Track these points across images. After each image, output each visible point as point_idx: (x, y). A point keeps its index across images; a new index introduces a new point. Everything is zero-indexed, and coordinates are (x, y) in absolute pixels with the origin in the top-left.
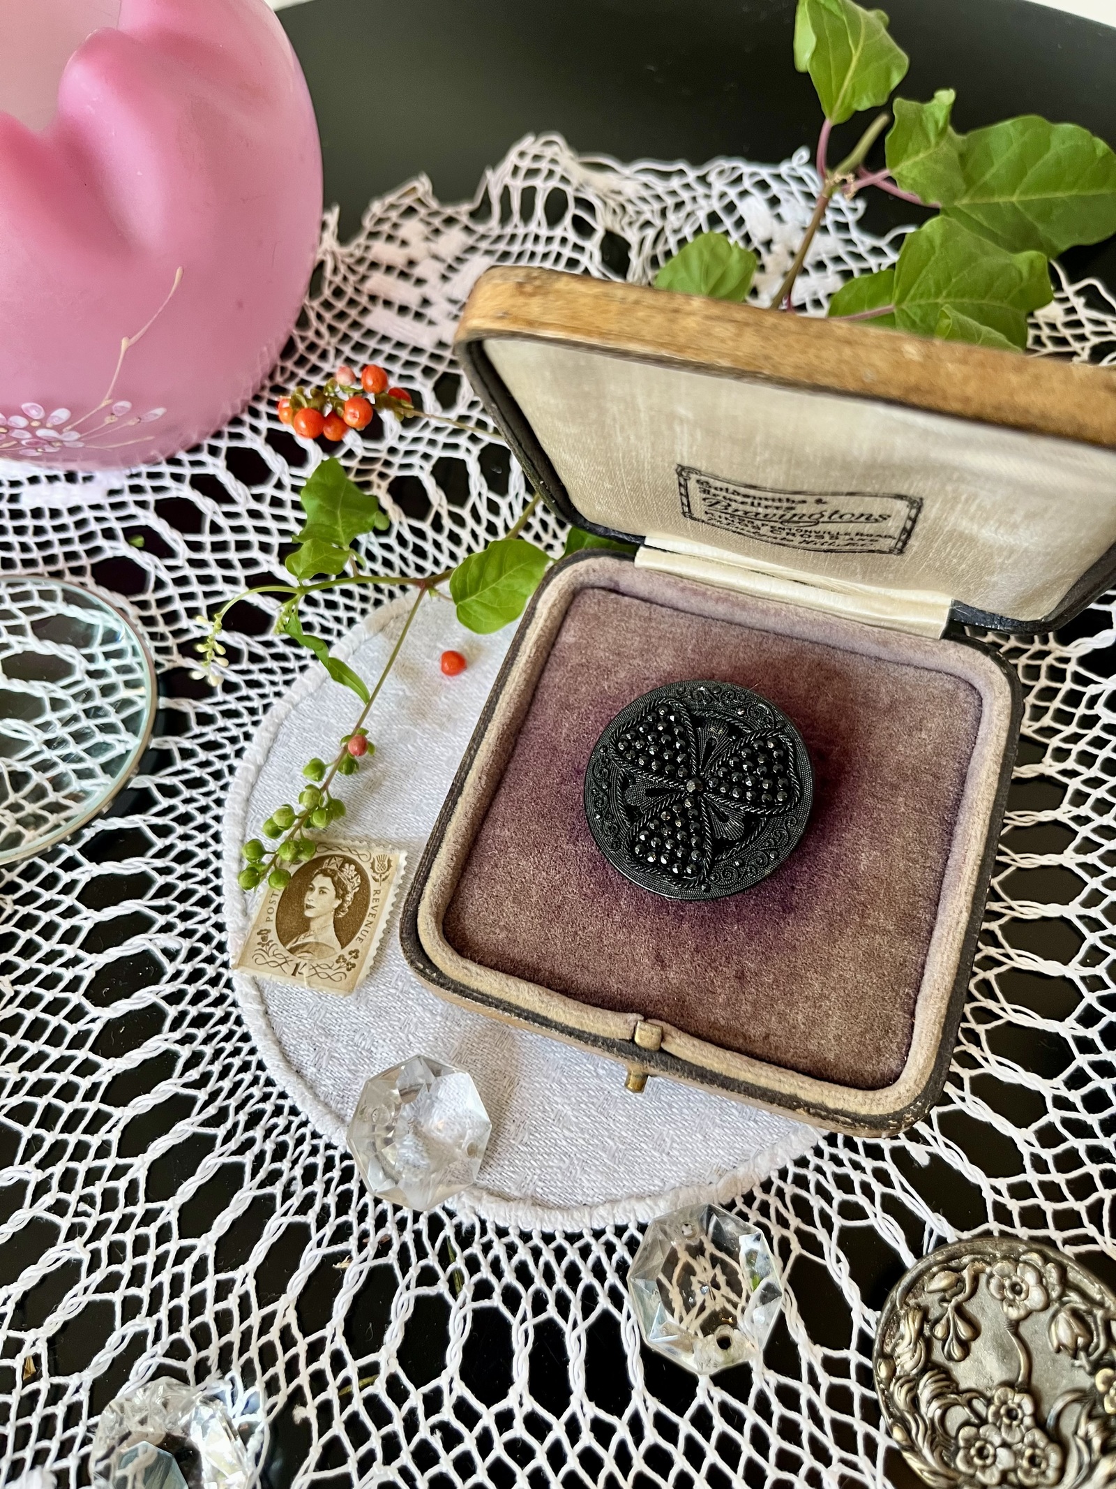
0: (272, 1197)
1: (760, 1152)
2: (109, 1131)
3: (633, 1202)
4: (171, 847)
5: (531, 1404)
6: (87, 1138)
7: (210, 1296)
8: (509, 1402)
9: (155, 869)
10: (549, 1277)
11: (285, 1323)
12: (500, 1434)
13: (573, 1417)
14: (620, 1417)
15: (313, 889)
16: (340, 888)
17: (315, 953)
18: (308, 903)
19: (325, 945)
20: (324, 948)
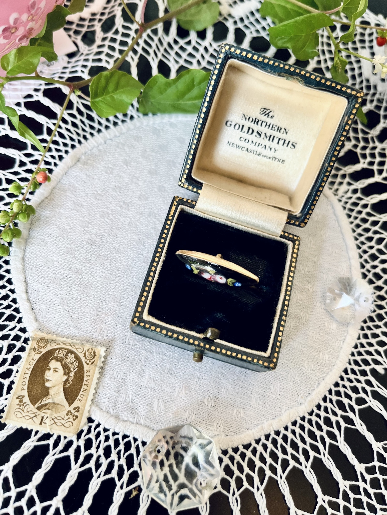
15: (49, 369)
16: (66, 369)
17: (53, 410)
18: (47, 378)
19: (58, 404)
20: (58, 406)
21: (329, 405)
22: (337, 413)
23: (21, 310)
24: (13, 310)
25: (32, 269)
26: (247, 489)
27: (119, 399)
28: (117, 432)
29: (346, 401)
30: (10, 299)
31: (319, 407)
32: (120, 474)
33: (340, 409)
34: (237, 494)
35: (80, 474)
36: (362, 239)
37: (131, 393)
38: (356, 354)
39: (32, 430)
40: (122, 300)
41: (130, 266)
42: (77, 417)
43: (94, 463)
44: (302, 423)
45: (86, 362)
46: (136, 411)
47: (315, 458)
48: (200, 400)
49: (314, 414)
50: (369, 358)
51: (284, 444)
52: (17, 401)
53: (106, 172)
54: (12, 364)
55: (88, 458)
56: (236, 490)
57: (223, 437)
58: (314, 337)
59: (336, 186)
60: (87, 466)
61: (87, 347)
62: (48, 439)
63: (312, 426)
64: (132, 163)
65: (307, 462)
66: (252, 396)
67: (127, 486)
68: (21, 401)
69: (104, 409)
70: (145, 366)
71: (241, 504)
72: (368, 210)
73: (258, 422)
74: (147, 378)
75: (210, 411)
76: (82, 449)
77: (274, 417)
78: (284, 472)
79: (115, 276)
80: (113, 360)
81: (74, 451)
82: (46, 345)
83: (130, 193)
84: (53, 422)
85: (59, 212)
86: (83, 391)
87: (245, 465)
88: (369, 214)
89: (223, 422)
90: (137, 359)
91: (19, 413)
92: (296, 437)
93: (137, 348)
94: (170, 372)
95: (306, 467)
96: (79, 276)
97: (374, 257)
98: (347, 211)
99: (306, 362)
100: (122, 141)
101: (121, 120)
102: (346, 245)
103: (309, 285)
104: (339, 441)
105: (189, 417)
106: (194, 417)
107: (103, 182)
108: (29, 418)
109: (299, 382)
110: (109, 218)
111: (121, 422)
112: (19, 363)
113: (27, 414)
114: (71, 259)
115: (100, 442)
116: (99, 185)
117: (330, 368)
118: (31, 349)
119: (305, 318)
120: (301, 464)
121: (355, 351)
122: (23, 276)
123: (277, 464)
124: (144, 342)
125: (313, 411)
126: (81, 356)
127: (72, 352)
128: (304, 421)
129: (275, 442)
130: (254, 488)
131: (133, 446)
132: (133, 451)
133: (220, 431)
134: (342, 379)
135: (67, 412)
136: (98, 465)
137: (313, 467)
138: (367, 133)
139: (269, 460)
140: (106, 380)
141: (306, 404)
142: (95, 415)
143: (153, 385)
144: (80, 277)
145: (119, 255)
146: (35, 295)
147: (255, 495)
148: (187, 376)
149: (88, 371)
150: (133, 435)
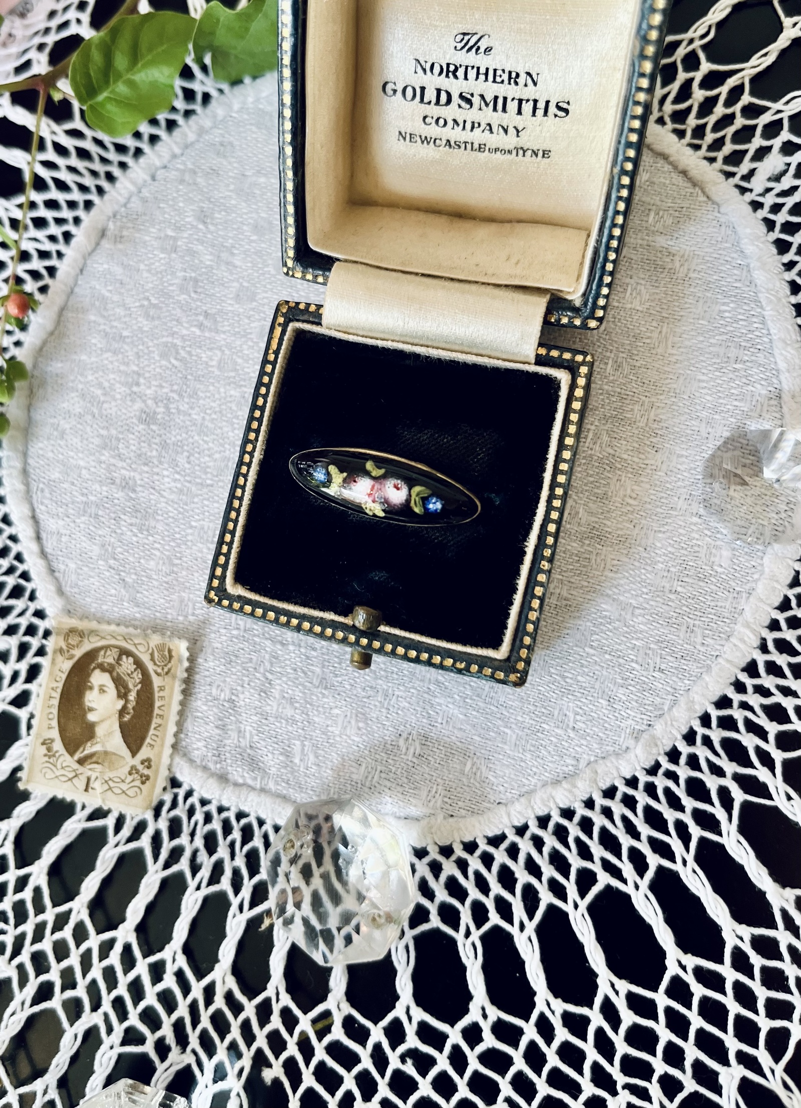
0: (180, 875)
1: (675, 702)
3: (549, 789)
5: (494, 1013)
7: (146, 980)
8: (473, 1015)
10: (483, 885)
11: (226, 989)
12: (472, 1049)
13: (542, 1016)
14: (591, 1006)
15: (91, 688)
16: (121, 686)
17: (106, 764)
18: (90, 705)
19: (115, 754)
20: (113, 757)
21: (702, 751)
22: (725, 769)
23: (33, 575)
24: (20, 576)
25: (42, 491)
26: (496, 929)
27: (227, 742)
28: (226, 806)
29: (749, 741)
30: (12, 554)
31: (674, 755)
32: (237, 885)
33: (731, 759)
34: (476, 935)
35: (164, 882)
37: (248, 728)
38: (783, 625)
39: (73, 802)
42: (148, 778)
43: (188, 863)
44: (630, 792)
45: (155, 672)
46: (260, 764)
47: (660, 869)
48: (389, 742)
49: (661, 771)
51: (584, 838)
52: (43, 750)
53: (163, 250)
54: (28, 680)
55: (176, 854)
56: (472, 927)
57: (439, 821)
60: (174, 869)
61: (155, 640)
62: (104, 817)
63: (656, 798)
64: (217, 215)
65: (642, 877)
66: (509, 731)
67: (251, 908)
68: (49, 749)
69: (198, 761)
70: (271, 672)
71: (484, 953)
73: (524, 788)
74: (277, 696)
75: (411, 764)
76: (165, 836)
77: (560, 779)
78: (583, 896)
79: (200, 487)
80: (208, 664)
81: (149, 841)
82: (81, 641)
83: (217, 289)
84: (106, 787)
85: (80, 361)
86: (155, 729)
87: (492, 879)
89: (440, 787)
90: (254, 658)
91: (49, 771)
92: (613, 822)
93: (255, 635)
94: (324, 683)
95: (637, 887)
96: (131, 494)
99: (643, 651)
100: (190, 165)
101: (182, 112)
103: (659, 455)
104: (724, 832)
105: (367, 777)
106: (377, 777)
107: (160, 276)
108: (66, 779)
109: (624, 698)
110: (178, 357)
111: (231, 788)
112: (39, 678)
113: (62, 772)
114: (112, 461)
115: (196, 824)
116: (151, 285)
117: (709, 662)
118: (55, 652)
119: (644, 543)
120: (625, 881)
121: (782, 617)
122: (28, 506)
123: (568, 879)
125: (658, 765)
126: (145, 659)
127: (128, 654)
128: (636, 788)
129: (561, 833)
130: (512, 924)
131: (257, 833)
132: (257, 842)
133: (435, 808)
134: (741, 688)
135: (129, 769)
136: (195, 868)
137: (653, 887)
139: (548, 871)
140: (199, 704)
141: (641, 749)
142: (181, 773)
143: (289, 712)
144: (133, 495)
145: (205, 438)
146: (55, 544)
147: (516, 940)
148: (360, 690)
149: (161, 689)
150: (256, 812)
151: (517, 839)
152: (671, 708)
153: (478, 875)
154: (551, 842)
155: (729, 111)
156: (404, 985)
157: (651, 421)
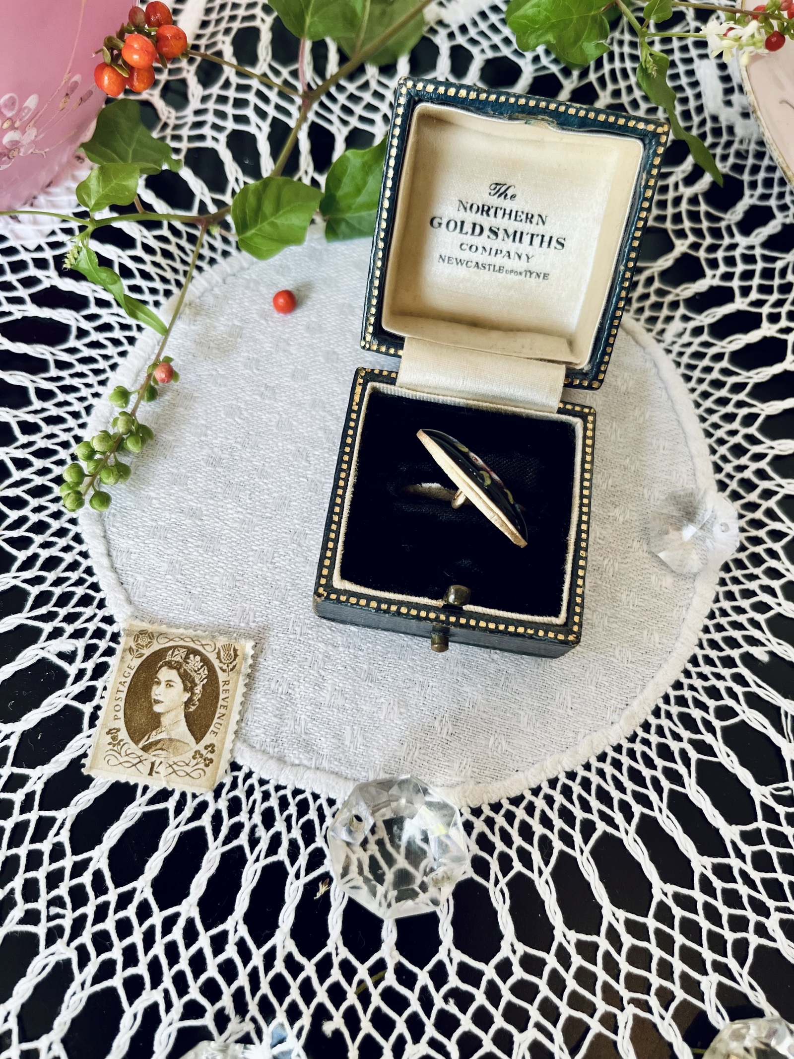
0: (240, 848)
1: (644, 687)
2: (57, 834)
4: (35, 556)
5: (521, 948)
6: (37, 846)
7: (208, 952)
8: (505, 951)
9: (25, 581)
10: (507, 839)
11: (286, 953)
12: (505, 983)
13: (561, 947)
14: (598, 934)
15: (159, 683)
16: (188, 681)
17: (170, 750)
18: (156, 698)
19: (178, 741)
20: (178, 744)
21: (665, 723)
22: (682, 735)
23: (101, 586)
24: (89, 588)
25: (114, 515)
26: (519, 874)
27: (283, 729)
28: (283, 784)
29: (697, 714)
30: (82, 568)
31: (646, 727)
32: (293, 854)
33: (686, 729)
34: (503, 882)
35: (224, 856)
36: (715, 418)
37: (303, 717)
38: (712, 629)
39: (136, 785)
40: (277, 559)
41: (286, 499)
42: (211, 761)
43: (247, 838)
44: (617, 756)
45: (221, 668)
46: (314, 747)
48: (426, 724)
49: (638, 739)
50: (737, 635)
51: (585, 795)
52: (108, 739)
54: (94, 677)
55: (236, 830)
56: (500, 876)
57: (471, 786)
58: (631, 604)
59: (659, 326)
60: (235, 843)
61: (222, 641)
62: (166, 799)
63: (636, 761)
64: (276, 315)
65: (630, 824)
66: (520, 712)
67: (307, 874)
68: (114, 738)
69: (258, 747)
70: (325, 670)
71: (511, 898)
72: (725, 364)
73: (535, 759)
74: (330, 689)
75: (446, 742)
76: (225, 814)
77: (564, 749)
78: (586, 843)
79: (261, 518)
80: (269, 664)
81: (210, 819)
82: (150, 642)
83: (275, 369)
84: (170, 770)
86: (219, 718)
87: (514, 833)
88: (725, 372)
89: (470, 759)
90: (310, 658)
91: (112, 758)
92: (606, 781)
93: (310, 639)
94: (370, 678)
95: (627, 833)
96: (197, 522)
97: (738, 450)
98: (682, 370)
99: (618, 649)
100: (254, 276)
102: (684, 433)
103: (617, 510)
104: (686, 785)
105: (409, 753)
106: (417, 753)
107: (227, 353)
108: (130, 765)
109: (607, 684)
110: (242, 417)
111: (289, 768)
112: (106, 675)
113: (127, 759)
114: (181, 494)
115: (254, 802)
117: (665, 656)
118: (124, 651)
119: (611, 570)
120: (617, 828)
121: (710, 623)
122: (100, 527)
123: (574, 829)
124: (321, 629)
125: (635, 735)
126: (212, 657)
127: (196, 652)
128: (621, 753)
129: (567, 792)
130: (533, 872)
131: (313, 807)
132: (312, 815)
133: (465, 776)
134: (688, 674)
136: (254, 842)
137: (639, 832)
138: (719, 219)
139: (558, 823)
140: (259, 697)
141: (622, 722)
142: (242, 757)
143: (340, 701)
144: (199, 523)
145: (265, 481)
146: (124, 560)
147: (536, 883)
148: (401, 683)
150: (312, 788)
151: (533, 798)
152: (642, 691)
153: (503, 831)
154: (559, 799)
155: (646, 291)
156: (446, 932)
157: (609, 487)
